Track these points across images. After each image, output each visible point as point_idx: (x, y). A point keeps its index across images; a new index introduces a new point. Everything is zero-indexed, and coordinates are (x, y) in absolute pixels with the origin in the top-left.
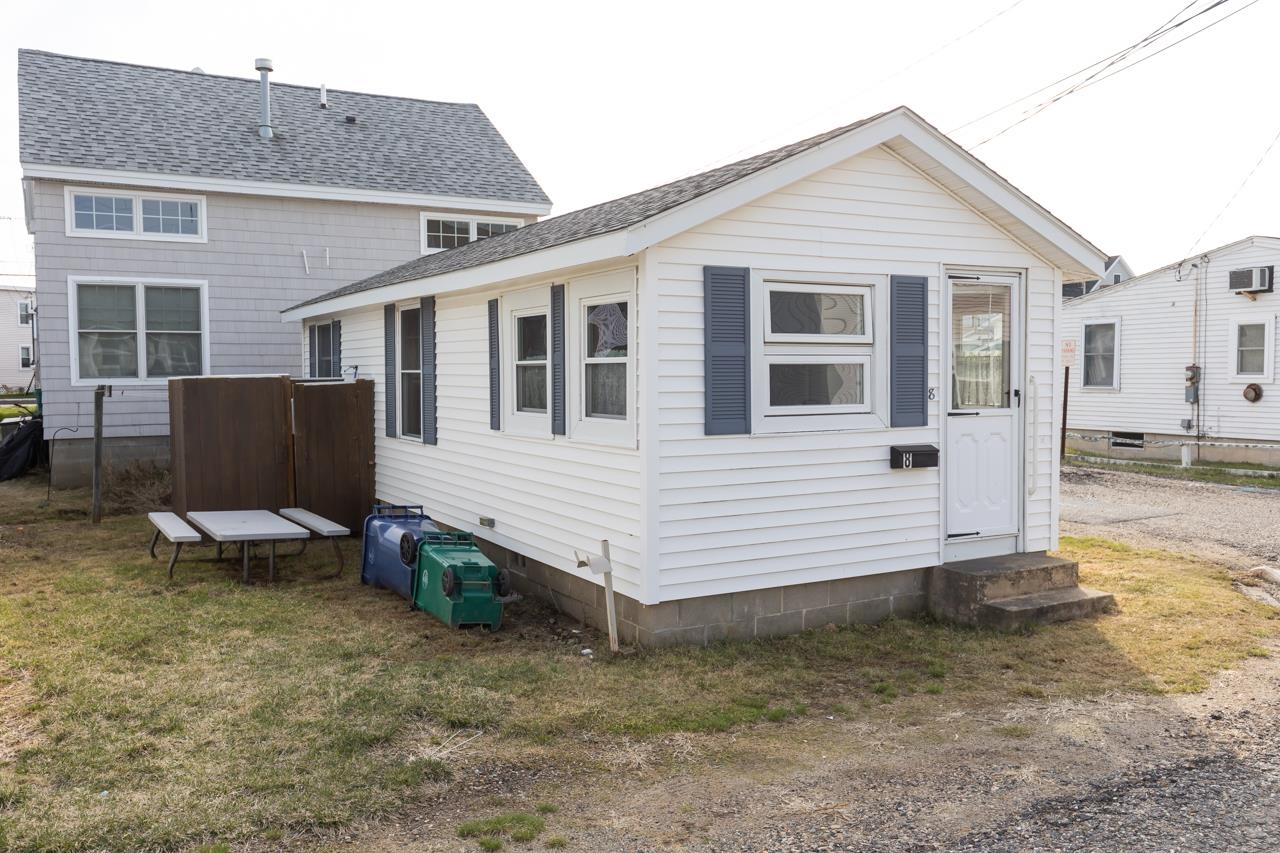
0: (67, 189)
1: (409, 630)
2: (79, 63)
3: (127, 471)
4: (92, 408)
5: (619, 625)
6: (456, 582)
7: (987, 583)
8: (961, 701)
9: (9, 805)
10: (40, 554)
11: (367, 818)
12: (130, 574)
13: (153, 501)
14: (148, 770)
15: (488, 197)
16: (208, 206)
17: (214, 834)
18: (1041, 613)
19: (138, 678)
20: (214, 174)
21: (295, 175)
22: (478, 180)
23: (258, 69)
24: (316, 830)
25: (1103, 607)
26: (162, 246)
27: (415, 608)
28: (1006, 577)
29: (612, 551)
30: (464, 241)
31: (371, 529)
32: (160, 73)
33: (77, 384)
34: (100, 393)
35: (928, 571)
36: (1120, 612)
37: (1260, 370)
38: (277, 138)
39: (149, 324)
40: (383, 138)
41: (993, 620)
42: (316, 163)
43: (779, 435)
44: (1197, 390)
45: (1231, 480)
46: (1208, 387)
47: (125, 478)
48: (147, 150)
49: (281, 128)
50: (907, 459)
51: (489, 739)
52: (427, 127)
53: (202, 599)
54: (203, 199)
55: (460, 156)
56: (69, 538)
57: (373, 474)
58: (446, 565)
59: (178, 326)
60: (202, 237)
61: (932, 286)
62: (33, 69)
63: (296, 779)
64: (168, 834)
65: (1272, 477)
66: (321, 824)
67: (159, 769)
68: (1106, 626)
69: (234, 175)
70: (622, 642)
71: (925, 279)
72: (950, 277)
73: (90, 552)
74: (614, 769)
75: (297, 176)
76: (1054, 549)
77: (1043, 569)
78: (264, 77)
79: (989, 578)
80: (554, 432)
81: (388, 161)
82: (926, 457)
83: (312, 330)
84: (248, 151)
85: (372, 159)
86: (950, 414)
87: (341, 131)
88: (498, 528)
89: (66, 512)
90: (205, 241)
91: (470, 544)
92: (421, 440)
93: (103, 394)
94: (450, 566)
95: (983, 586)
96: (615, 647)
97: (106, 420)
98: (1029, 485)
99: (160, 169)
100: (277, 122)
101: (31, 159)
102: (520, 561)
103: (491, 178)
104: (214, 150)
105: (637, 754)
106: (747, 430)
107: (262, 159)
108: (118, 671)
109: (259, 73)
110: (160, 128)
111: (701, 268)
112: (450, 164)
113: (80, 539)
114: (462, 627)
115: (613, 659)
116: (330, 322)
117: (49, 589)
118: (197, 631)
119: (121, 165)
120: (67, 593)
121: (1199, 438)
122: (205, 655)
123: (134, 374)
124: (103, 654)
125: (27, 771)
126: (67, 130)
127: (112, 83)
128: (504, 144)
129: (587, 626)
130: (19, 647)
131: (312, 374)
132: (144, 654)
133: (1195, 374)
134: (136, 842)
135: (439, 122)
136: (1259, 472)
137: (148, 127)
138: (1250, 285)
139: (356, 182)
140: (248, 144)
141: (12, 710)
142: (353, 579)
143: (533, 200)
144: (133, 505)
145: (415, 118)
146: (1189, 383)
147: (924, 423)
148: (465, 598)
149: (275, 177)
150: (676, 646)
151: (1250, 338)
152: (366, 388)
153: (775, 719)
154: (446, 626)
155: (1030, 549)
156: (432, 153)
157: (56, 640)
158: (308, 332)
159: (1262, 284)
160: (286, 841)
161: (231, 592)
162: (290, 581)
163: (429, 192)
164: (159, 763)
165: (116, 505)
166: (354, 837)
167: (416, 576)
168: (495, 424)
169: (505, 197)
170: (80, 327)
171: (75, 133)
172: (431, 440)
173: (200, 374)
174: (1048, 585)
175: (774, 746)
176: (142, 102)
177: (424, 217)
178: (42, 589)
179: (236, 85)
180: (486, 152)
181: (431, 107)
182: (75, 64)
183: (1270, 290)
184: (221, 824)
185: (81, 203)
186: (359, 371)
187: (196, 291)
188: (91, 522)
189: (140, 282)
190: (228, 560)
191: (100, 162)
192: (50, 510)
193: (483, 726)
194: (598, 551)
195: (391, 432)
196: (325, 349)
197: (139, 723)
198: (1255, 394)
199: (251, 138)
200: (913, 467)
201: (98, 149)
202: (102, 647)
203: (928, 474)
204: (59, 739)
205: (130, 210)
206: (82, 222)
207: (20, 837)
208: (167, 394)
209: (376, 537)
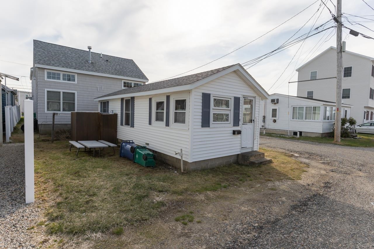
0: (45, 70)
1: (136, 168)
2: (48, 44)
3: (58, 131)
4: (52, 118)
5: (184, 167)
6: (146, 157)
8: (258, 182)
9: (59, 218)
10: (42, 150)
11: (153, 218)
12: (66, 155)
13: (64, 138)
14: (93, 207)
15: (136, 78)
16: (77, 76)
17: (117, 224)
18: (261, 163)
19: (80, 181)
20: (79, 69)
21: (96, 71)
22: (134, 74)
23: (88, 48)
24: (142, 221)
25: (270, 162)
26: (67, 84)
27: (134, 162)
28: (254, 156)
29: (183, 151)
30: (131, 87)
31: (122, 145)
32: (66, 48)
33: (47, 112)
34: (54, 114)
35: (238, 155)
36: (274, 163)
37: (276, 117)
38: (92, 63)
39: (63, 100)
40: (114, 65)
41: (252, 164)
42: (101, 69)
43: (214, 128)
44: (265, 120)
45: (273, 136)
46: (267, 119)
47: (57, 133)
48: (64, 63)
49: (93, 61)
50: (236, 133)
51: (169, 194)
52: (123, 63)
53: (86, 161)
54: (76, 74)
55: (130, 70)
56: (47, 146)
57: (117, 133)
58: (143, 153)
59: (70, 101)
60: (76, 82)
61: (241, 99)
62: (37, 44)
63: (131, 208)
64: (106, 225)
65: (280, 136)
66: (143, 220)
67: (96, 206)
68: (272, 165)
69: (83, 70)
70: (184, 170)
71: (240, 98)
72: (244, 97)
73: (53, 149)
74: (199, 201)
75: (97, 71)
76: (258, 150)
77: (259, 154)
78: (90, 50)
79: (251, 156)
80: (166, 126)
81: (115, 69)
82: (239, 132)
83: (101, 103)
84: (86, 65)
85: (112, 69)
86: (243, 124)
87: (105, 63)
88: (150, 145)
89: (44, 140)
90: (76, 83)
91: (146, 149)
92: (130, 126)
93: (55, 115)
94: (144, 154)
95: (250, 158)
96: (182, 171)
97: (55, 120)
98: (255, 138)
99: (67, 68)
100: (92, 60)
101: (37, 63)
102: (155, 152)
103: (136, 74)
104: (79, 64)
105: (202, 197)
106: (209, 127)
107: (89, 67)
108: (74, 180)
109: (88, 49)
110: (67, 59)
111: (202, 93)
112: (128, 71)
113: (50, 146)
114: (147, 167)
115: (183, 174)
116: (106, 101)
117: (48, 158)
118: (89, 169)
119: (58, 66)
120: (53, 159)
121: (265, 129)
122: (94, 175)
123: (60, 110)
124: (69, 175)
125: (60, 208)
126: (45, 58)
127: (55, 49)
128: (138, 68)
129: (173, 166)
130: (46, 174)
131: (101, 112)
132: (79, 175)
133: (264, 117)
134: (98, 228)
135: (125, 62)
136: (277, 135)
137: (64, 58)
138: (275, 102)
139: (109, 73)
140: (86, 64)
141: (50, 190)
142: (117, 156)
143: (145, 79)
144: (59, 139)
145: (120, 61)
146: (263, 119)
147: (239, 126)
148: (148, 161)
149: (92, 71)
150: (195, 171)
151: (274, 111)
152: (116, 115)
153: (225, 187)
154: (143, 166)
155: (254, 150)
156: (124, 68)
157: (55, 172)
158: (100, 103)
159: (277, 102)
160: (135, 225)
161: (92, 159)
162: (104, 156)
163: (124, 76)
164: (95, 204)
165: (56, 139)
166: (151, 223)
167: (134, 156)
168: (150, 123)
169: (140, 78)
170: (47, 100)
171: (47, 58)
172: (133, 126)
173: (74, 111)
174: (260, 157)
175: (228, 194)
176: (62, 53)
177: (123, 81)
178: (46, 158)
179: (82, 51)
180: (135, 69)
181: (123, 59)
182: (46, 44)
183: (278, 103)
184: (118, 222)
185: (48, 73)
186: (113, 112)
187: (74, 94)
188: (51, 142)
189: (62, 91)
190: (87, 151)
191: (53, 65)
192: (40, 139)
193: (167, 191)
194: (180, 151)
195: (122, 124)
196: (104, 107)
197: (85, 193)
198: (275, 121)
199: (86, 62)
201: (52, 62)
202: (68, 173)
203: (239, 136)
204: (66, 198)
205: (60, 76)
206: (49, 77)
207: (66, 228)
208: (71, 115)
209: (124, 147)
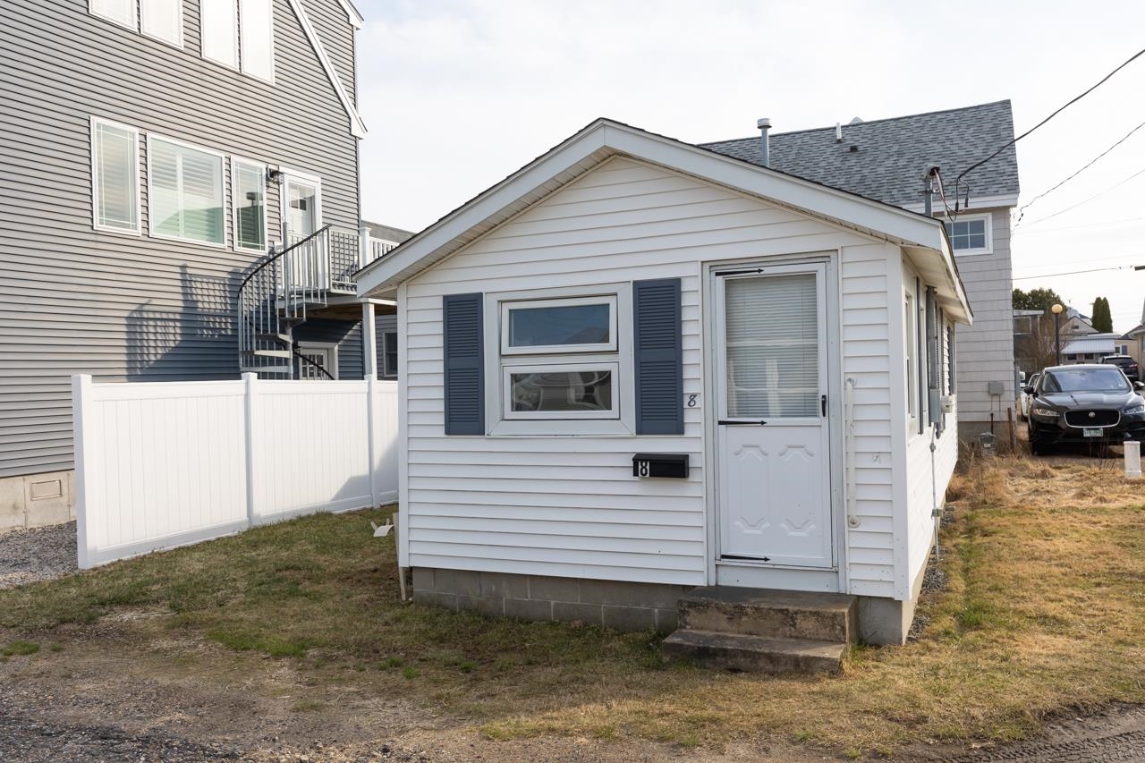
7: (690, 610)
18: (706, 653)
23: (759, 127)
28: (719, 609)
50: (643, 467)
71: (678, 281)
72: (717, 274)
77: (780, 610)
78: (764, 133)
79: (692, 605)
86: (723, 423)
95: (684, 612)
96: (403, 597)
106: (480, 431)
111: (441, 298)
147: (680, 432)
200: (650, 476)
